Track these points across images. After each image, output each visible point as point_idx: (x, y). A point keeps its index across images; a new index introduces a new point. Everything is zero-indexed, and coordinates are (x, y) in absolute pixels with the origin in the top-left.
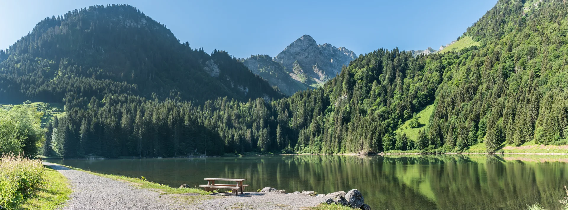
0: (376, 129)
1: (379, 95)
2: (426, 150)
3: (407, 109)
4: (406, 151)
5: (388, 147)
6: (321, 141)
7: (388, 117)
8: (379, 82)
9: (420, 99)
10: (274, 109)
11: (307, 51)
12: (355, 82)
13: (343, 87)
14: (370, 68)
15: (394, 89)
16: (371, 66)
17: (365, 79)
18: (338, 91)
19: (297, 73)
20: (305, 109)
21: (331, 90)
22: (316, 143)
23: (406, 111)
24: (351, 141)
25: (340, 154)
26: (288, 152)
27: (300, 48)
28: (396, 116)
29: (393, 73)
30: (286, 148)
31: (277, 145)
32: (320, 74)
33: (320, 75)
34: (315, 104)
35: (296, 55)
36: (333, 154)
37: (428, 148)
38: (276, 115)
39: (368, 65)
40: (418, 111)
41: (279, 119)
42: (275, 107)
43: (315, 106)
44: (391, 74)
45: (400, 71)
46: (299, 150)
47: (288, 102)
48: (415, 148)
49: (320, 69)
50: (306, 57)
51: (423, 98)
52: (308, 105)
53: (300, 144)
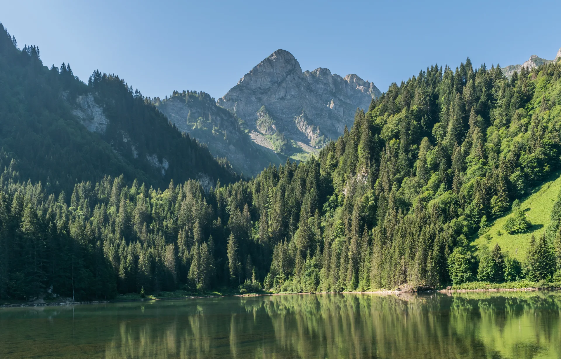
0: (432, 237)
1: (435, 167)
2: (551, 281)
3: (499, 194)
4: (504, 284)
5: (462, 276)
6: (318, 266)
7: (456, 212)
8: (433, 141)
9: (526, 170)
10: (222, 204)
11: (284, 85)
12: (382, 143)
13: (360, 156)
14: (412, 111)
15: (467, 153)
16: (414, 108)
17: (402, 137)
18: (349, 163)
19: (264, 134)
20: (284, 203)
21: (334, 162)
22: (308, 271)
23: (495, 197)
24: (382, 265)
25: (358, 292)
26: (250, 290)
27: (269, 79)
28: (473, 209)
29: (463, 118)
30: (248, 282)
31: (230, 276)
32: (310, 133)
33: (310, 135)
34: (303, 193)
35: (262, 94)
36: (344, 293)
37: (554, 277)
38: (225, 217)
39: (408, 104)
40: (523, 197)
41: (232, 223)
42: (223, 200)
43: (303, 196)
44: (458, 120)
45: (477, 113)
46: (274, 285)
47: (249, 190)
48: (524, 277)
49: (310, 122)
50: (282, 99)
51: (533, 168)
52: (288, 195)
53: (275, 273)
